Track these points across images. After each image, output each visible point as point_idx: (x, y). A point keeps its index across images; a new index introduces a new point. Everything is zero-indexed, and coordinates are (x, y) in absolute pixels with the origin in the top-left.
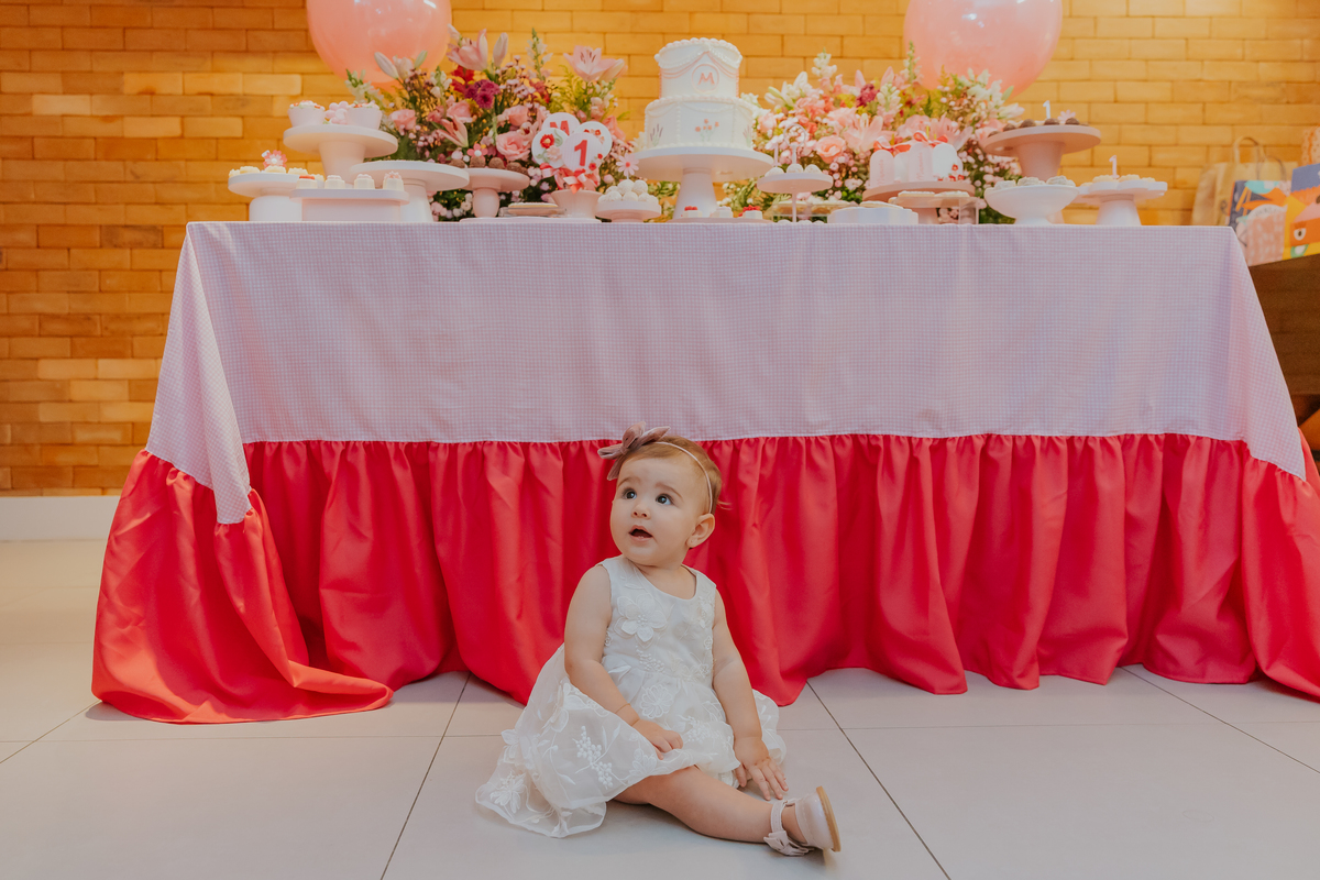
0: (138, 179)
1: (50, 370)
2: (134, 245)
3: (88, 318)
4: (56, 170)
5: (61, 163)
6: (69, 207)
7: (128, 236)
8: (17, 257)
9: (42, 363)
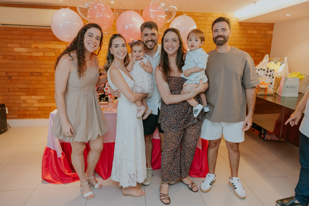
0: (36, 64)
1: (23, 98)
2: (36, 76)
3: (29, 89)
4: (20, 62)
5: (21, 61)
6: (23, 69)
7: (35, 74)
8: (14, 78)
9: (21, 96)
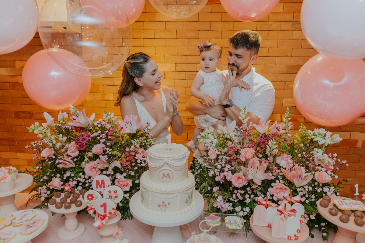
0: (23, 97)
1: (4, 155)
3: (13, 140)
6: (4, 105)
7: (22, 115)
9: (1, 153)
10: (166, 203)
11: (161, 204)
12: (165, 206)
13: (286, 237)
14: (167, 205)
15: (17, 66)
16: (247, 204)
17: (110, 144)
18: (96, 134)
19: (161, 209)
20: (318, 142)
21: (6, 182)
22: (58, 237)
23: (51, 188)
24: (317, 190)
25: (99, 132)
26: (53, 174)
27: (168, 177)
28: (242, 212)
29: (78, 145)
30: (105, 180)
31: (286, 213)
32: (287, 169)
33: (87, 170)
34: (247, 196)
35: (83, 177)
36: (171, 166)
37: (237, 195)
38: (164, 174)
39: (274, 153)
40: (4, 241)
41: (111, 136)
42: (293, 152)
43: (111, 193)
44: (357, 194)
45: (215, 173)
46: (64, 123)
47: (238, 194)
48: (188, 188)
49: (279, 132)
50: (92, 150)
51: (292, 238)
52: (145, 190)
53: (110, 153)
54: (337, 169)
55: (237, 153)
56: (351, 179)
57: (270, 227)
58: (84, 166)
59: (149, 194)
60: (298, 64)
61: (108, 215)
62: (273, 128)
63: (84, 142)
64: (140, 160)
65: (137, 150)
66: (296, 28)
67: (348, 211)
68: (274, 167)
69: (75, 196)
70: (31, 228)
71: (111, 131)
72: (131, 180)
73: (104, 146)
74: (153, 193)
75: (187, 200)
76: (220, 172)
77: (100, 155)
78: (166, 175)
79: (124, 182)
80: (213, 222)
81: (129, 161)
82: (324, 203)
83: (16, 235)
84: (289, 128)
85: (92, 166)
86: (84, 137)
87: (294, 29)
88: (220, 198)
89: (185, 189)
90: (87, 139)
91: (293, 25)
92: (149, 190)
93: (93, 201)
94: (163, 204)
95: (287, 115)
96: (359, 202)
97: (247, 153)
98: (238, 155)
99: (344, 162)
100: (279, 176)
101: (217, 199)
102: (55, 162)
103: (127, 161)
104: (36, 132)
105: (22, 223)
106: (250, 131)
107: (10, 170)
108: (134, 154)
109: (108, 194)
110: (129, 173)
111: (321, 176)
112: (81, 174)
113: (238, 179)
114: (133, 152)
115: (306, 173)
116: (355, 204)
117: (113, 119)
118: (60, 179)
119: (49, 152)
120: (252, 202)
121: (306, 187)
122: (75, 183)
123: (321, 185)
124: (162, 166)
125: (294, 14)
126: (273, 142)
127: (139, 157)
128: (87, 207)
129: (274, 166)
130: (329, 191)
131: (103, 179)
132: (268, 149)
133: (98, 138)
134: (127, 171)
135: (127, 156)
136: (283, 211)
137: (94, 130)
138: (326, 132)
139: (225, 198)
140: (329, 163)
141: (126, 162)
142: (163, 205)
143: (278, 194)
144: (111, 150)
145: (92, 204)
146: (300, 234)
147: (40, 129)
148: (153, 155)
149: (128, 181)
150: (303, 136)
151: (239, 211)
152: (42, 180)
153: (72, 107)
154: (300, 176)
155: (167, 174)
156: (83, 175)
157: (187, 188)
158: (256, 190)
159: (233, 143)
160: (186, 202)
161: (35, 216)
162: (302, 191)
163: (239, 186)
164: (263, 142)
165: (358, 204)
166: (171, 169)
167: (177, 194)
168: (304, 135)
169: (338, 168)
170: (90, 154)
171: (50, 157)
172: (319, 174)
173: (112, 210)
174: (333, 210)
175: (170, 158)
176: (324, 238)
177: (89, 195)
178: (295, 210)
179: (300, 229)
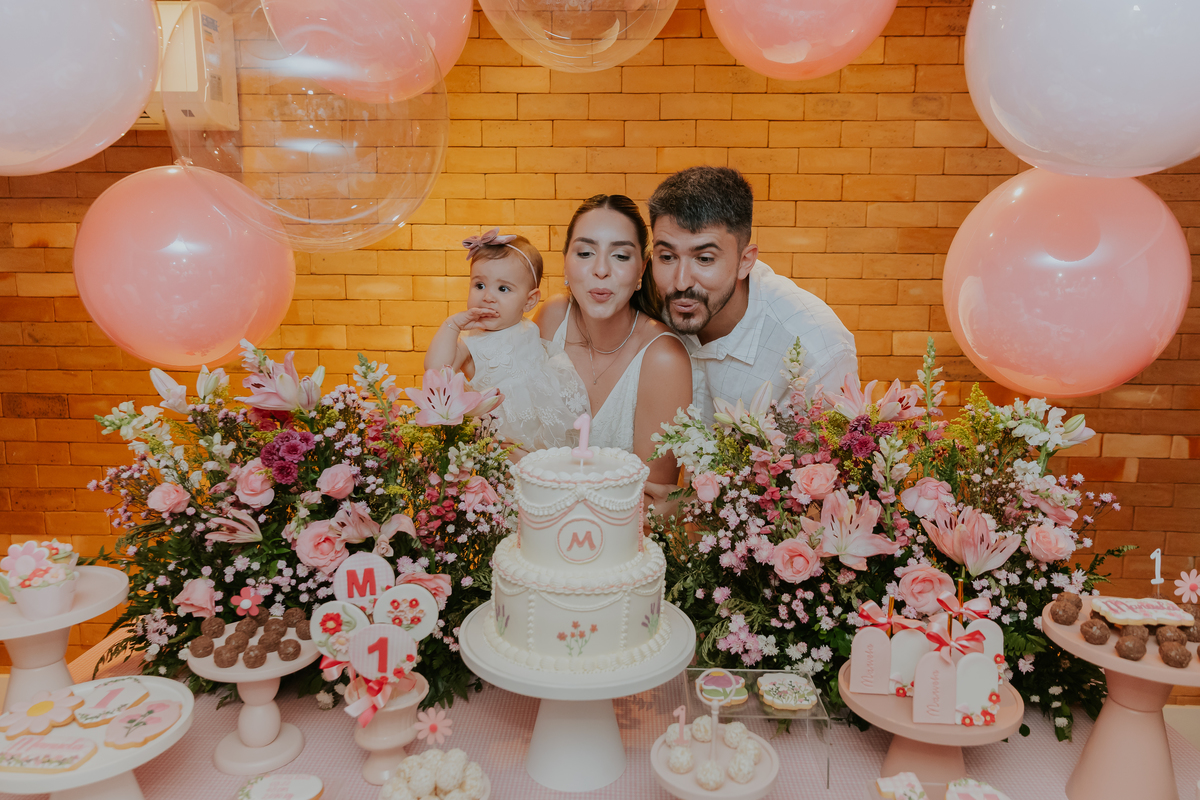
0: (37, 342)
2: (39, 415)
7: (32, 405)
10: (585, 627)
11: (569, 630)
12: (582, 635)
13: (959, 721)
14: (588, 633)
15: (17, 243)
16: (823, 635)
17: (376, 464)
18: (330, 432)
19: (568, 646)
20: (1026, 439)
21: (49, 585)
22: (215, 766)
23: (182, 612)
24: (1032, 586)
25: (341, 425)
26: (186, 570)
27: (586, 544)
28: (808, 662)
29: (271, 469)
30: (375, 571)
31: (952, 643)
32: (941, 523)
33: (303, 550)
34: (821, 611)
35: (288, 572)
36: (598, 509)
37: (793, 606)
38: (575, 535)
39: (898, 473)
40: (61, 766)
41: (374, 439)
42: (952, 472)
43: (401, 608)
44: (1158, 580)
45: (718, 540)
46: (218, 400)
47: (795, 602)
48: (650, 580)
49: (907, 414)
50: (317, 485)
51: (975, 722)
52: (515, 590)
53: (379, 491)
54: (1086, 522)
55: (783, 480)
56: (1131, 547)
57: (904, 695)
58: (295, 535)
59: (530, 601)
60: (934, 225)
61: (392, 678)
62: (890, 401)
63: (295, 458)
64: (474, 511)
65: (464, 480)
66: (923, 113)
67: (1138, 627)
68: (896, 519)
69: (273, 627)
70: (142, 728)
71: (375, 422)
72: (448, 577)
73: (356, 469)
74: (544, 595)
75: (647, 618)
76: (733, 541)
77: (344, 500)
78: (581, 539)
79: (427, 583)
80: (725, 691)
81: (437, 518)
82: (1064, 610)
83: (95, 750)
84: (937, 400)
85: (320, 536)
86: (293, 442)
87: (919, 116)
88: (738, 621)
89: (641, 580)
90: (304, 447)
91: (915, 103)
92: (528, 588)
93: (340, 637)
94: (573, 630)
95: (929, 360)
96: (1166, 603)
97: (815, 478)
98: (786, 488)
99: (1107, 497)
100: (915, 548)
101: (730, 624)
102: (192, 527)
103: (431, 518)
104: (127, 432)
105: (109, 716)
106: (816, 414)
107: (54, 551)
108: (455, 494)
109: (389, 612)
110: (438, 558)
111: (1044, 537)
112: (281, 564)
113: (792, 557)
114: (451, 484)
115: (997, 531)
116: (1157, 608)
117: (385, 385)
118: (212, 583)
119: (174, 496)
120: (837, 629)
121: (1002, 575)
122: (266, 591)
123: (1044, 568)
124: (570, 509)
125: (916, 71)
126: (893, 441)
127: (470, 503)
128: (321, 658)
129: (897, 516)
130: (1071, 584)
131: (371, 567)
132: (880, 461)
133: (338, 445)
134: (433, 550)
135: (434, 501)
136: (945, 637)
137: (324, 421)
138: (1050, 409)
139: (752, 621)
140: (1065, 499)
141: (428, 522)
142: (575, 634)
143: (920, 598)
144: (380, 481)
145: (337, 647)
146: (997, 706)
147: (139, 422)
148: (538, 478)
149: (438, 581)
150: (978, 423)
151: (799, 656)
152: (150, 587)
153: (251, 347)
154: (982, 540)
155: (584, 534)
156: (287, 566)
157: (646, 578)
158: (849, 591)
159: (769, 448)
160: (644, 624)
161: (147, 695)
162: (989, 588)
163: (798, 579)
164: (860, 443)
165: (1164, 608)
166: (596, 520)
167: (618, 597)
168: (983, 420)
169: (1089, 519)
170: (313, 497)
171: (180, 509)
172: (1037, 534)
173: (404, 662)
174: (1095, 628)
175: (593, 483)
176: (1061, 734)
177: (327, 615)
178: (981, 635)
179: (997, 692)
